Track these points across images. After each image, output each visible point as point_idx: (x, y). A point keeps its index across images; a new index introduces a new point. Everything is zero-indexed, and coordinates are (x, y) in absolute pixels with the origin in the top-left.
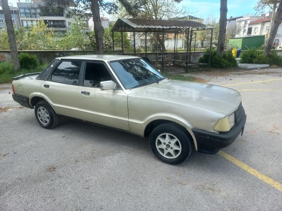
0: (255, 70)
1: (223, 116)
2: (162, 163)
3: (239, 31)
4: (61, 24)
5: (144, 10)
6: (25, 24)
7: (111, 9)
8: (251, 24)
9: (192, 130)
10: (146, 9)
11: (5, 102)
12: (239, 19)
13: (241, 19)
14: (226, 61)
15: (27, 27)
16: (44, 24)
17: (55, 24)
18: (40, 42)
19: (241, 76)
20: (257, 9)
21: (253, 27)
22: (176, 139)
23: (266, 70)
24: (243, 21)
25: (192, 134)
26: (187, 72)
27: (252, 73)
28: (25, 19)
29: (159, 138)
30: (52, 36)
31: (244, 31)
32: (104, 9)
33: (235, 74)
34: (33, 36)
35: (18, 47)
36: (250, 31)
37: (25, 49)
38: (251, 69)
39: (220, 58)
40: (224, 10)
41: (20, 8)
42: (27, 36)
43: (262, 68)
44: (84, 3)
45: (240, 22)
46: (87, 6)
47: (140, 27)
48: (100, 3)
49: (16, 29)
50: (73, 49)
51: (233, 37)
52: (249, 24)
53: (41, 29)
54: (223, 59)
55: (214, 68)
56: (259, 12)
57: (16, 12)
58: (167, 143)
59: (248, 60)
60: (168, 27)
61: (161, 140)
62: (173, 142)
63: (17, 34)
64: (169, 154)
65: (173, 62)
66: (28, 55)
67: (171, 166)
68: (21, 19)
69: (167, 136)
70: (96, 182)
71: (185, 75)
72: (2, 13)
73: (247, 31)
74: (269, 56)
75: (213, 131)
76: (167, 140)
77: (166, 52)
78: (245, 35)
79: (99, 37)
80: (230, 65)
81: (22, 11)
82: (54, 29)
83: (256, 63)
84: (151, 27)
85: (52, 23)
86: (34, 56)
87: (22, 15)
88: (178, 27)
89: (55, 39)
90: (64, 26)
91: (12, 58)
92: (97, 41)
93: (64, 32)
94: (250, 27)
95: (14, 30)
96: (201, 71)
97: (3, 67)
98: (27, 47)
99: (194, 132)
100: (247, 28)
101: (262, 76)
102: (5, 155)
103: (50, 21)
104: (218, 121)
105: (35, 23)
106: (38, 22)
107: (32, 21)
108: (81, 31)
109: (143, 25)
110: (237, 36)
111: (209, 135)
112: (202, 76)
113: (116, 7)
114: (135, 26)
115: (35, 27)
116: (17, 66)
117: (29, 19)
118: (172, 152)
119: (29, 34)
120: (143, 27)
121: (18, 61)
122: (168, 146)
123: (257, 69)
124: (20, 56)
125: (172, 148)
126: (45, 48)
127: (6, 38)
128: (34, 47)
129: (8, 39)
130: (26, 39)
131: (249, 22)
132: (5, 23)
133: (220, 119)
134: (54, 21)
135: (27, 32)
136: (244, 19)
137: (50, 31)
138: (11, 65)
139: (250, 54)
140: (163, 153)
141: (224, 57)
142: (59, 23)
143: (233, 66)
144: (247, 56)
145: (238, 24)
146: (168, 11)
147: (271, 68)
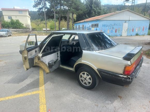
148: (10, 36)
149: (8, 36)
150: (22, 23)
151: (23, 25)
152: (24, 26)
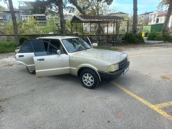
0: (155, 44)
1: (111, 64)
2: (85, 88)
3: (151, 21)
4: (43, 19)
5: (91, 9)
6: (23, 19)
7: (71, 10)
8: (158, 16)
9: (98, 71)
10: (92, 9)
11: (11, 61)
12: (151, 14)
13: (152, 13)
14: (137, 39)
15: (24, 21)
16: (33, 19)
17: (40, 18)
18: (31, 30)
19: (145, 48)
20: (158, 7)
21: (160, 18)
22: (92, 76)
23: (161, 44)
24: (153, 14)
25: (98, 73)
26: (113, 46)
27: (152, 46)
28: (23, 16)
29: (84, 76)
30: (38, 25)
31: (154, 21)
32: (67, 10)
33: (141, 47)
34: (27, 26)
35: (19, 32)
36: (158, 20)
37: (23, 33)
38: (153, 44)
39: (134, 37)
40: (135, 9)
41: (20, 10)
42: (24, 26)
43: (159, 43)
44: (55, 7)
45: (151, 15)
46: (57, 8)
47: (85, 20)
48: (64, 7)
49: (18, 22)
50: (50, 33)
51: (147, 24)
52: (157, 16)
53: (32, 22)
54: (136, 38)
55: (130, 43)
56: (160, 9)
57: (18, 12)
58: (88, 78)
59: (152, 38)
60: (102, 20)
61: (85, 77)
62: (90, 78)
63: (18, 24)
64: (89, 84)
65: (107, 40)
66: (24, 37)
67: (90, 90)
68: (21, 16)
69: (87, 75)
70: (53, 95)
71: (112, 47)
72: (10, 13)
73: (156, 21)
74: (164, 36)
75: (107, 72)
76: (88, 76)
77: (104, 34)
78: (155, 23)
79: (63, 26)
80: (140, 41)
81: (21, 11)
82: (39, 21)
83: (156, 40)
84: (92, 20)
85: (38, 18)
86: (27, 37)
87: (22, 14)
88: (108, 20)
89: (40, 27)
90: (45, 20)
91: (15, 38)
92: (62, 28)
93: (45, 23)
94: (158, 18)
95: (16, 23)
96: (122, 45)
97: (11, 43)
98: (24, 32)
99: (98, 72)
100: (156, 19)
101: (157, 48)
102: (11, 85)
103: (37, 17)
104: (109, 67)
105: (28, 18)
106: (30, 18)
107: (27, 17)
108: (55, 22)
109: (87, 19)
110: (149, 24)
111: (105, 74)
112: (121, 48)
113: (74, 9)
114: (83, 20)
115: (28, 20)
116: (18, 43)
117: (26, 16)
118: (90, 82)
119: (25, 25)
120: (88, 20)
121: (19, 40)
122: (88, 80)
123: (156, 43)
124: (20, 37)
125: (90, 81)
126: (34, 33)
127: (12, 27)
128: (27, 32)
129: (13, 28)
130: (23, 28)
131: (157, 15)
132: (12, 19)
133: (109, 66)
134: (39, 17)
135: (24, 24)
136: (154, 13)
137: (37, 23)
138: (15, 42)
139: (153, 35)
140: (86, 83)
141: (136, 37)
142: (42, 18)
143: (142, 42)
144: (151, 36)
145: (150, 16)
146: (105, 10)
147: (165, 43)
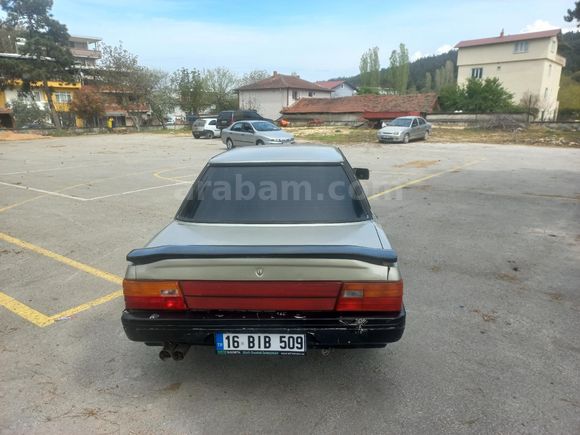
148: (421, 139)
149: (410, 141)
150: (508, 91)
151: (510, 97)
152: (516, 101)
